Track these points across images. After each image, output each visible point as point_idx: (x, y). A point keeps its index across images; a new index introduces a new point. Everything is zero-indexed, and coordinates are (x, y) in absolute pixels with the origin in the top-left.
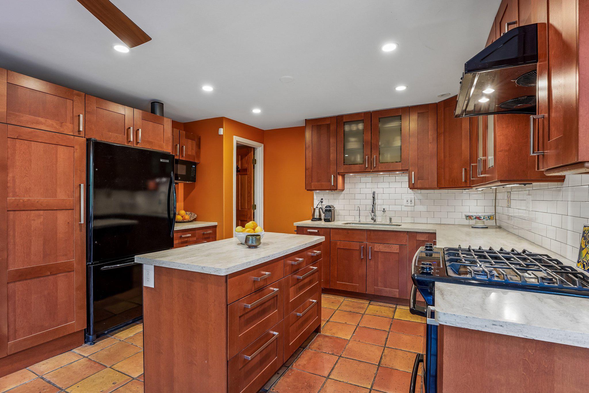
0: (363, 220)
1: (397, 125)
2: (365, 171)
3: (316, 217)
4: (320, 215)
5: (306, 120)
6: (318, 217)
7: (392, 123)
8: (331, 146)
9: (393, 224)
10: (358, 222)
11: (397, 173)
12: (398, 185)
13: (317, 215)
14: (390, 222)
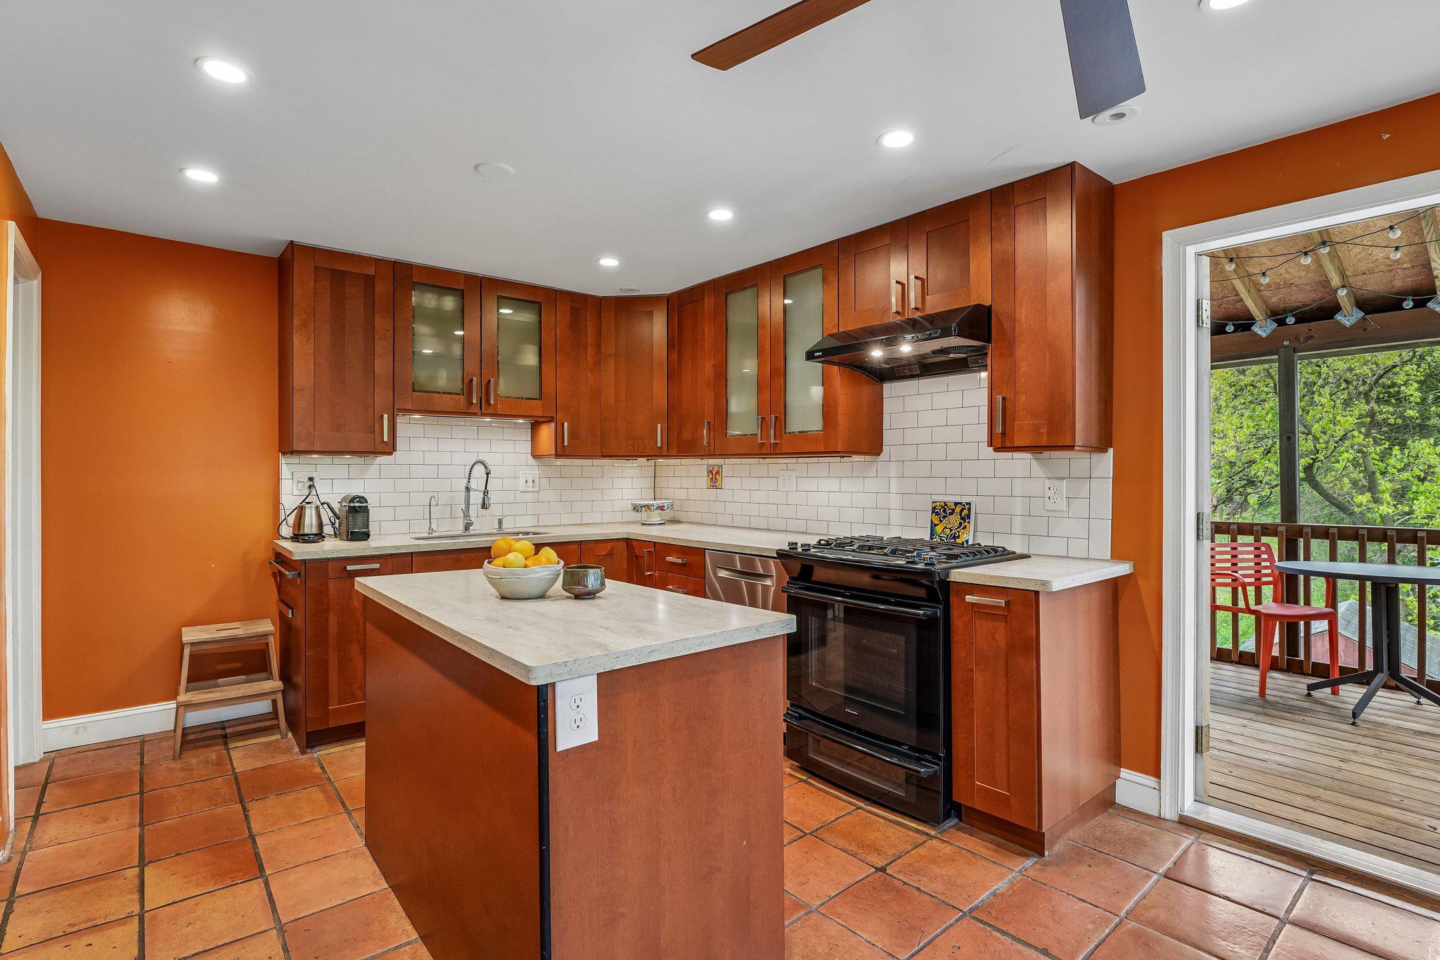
0: (443, 529)
1: (526, 320)
2: (469, 411)
3: (307, 531)
4: (321, 526)
5: (292, 242)
6: (315, 531)
7: (521, 314)
8: (376, 337)
9: (506, 531)
10: (426, 535)
11: (521, 421)
12: (509, 447)
13: (310, 525)
14: (500, 528)
